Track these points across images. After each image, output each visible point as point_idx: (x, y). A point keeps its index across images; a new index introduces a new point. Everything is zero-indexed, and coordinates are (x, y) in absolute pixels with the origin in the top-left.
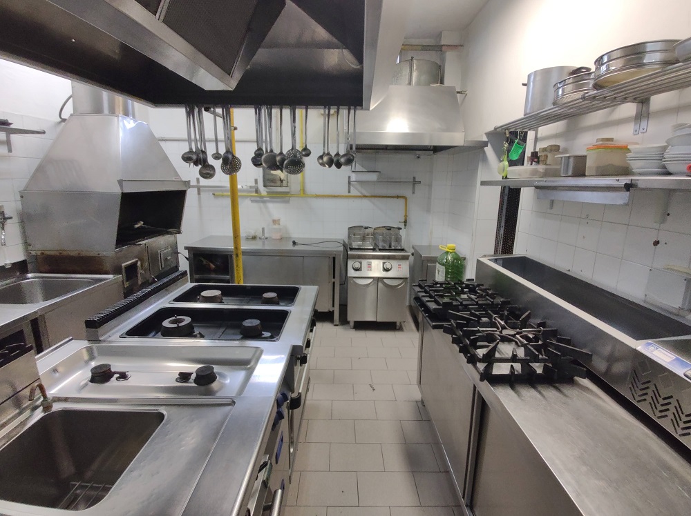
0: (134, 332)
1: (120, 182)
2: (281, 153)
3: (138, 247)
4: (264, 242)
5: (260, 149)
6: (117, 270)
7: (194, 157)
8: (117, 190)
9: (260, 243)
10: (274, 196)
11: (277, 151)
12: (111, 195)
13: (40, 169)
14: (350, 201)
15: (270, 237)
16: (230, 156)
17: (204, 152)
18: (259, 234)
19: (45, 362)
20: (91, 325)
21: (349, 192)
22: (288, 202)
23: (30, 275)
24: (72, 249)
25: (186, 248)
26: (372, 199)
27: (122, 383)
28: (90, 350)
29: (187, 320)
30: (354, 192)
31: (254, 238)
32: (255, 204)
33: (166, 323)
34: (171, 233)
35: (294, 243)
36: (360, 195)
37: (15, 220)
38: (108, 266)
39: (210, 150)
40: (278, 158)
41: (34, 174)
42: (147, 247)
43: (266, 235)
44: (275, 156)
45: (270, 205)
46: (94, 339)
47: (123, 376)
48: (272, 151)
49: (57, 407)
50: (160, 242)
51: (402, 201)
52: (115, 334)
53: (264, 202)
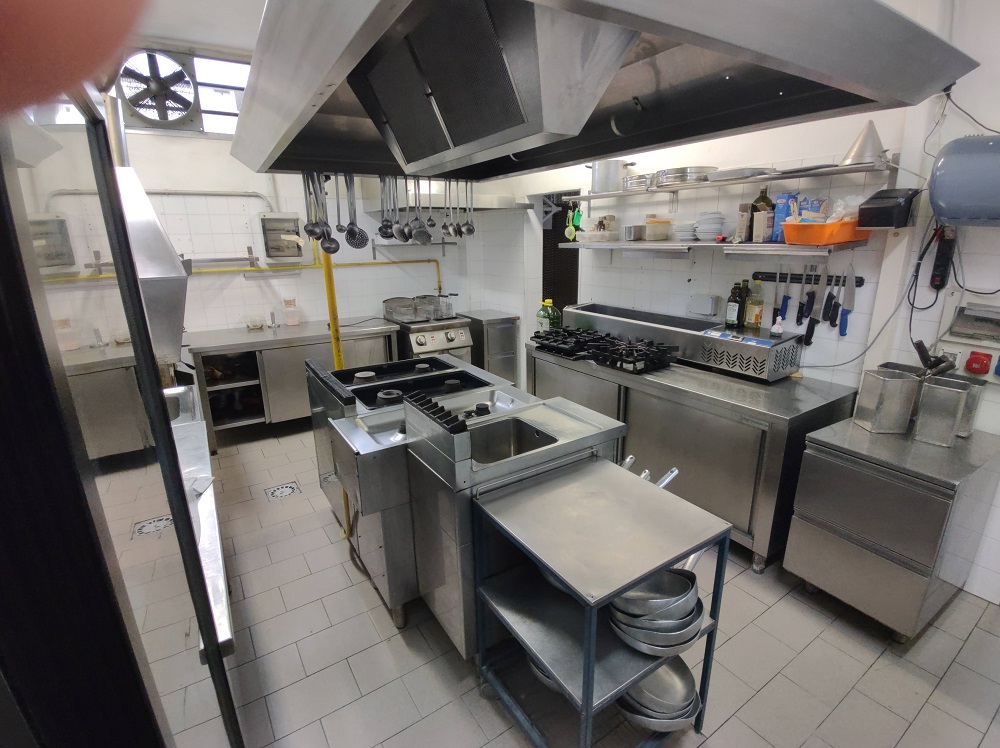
4: (276, 331)
9: (270, 332)
10: (277, 270)
14: (377, 269)
15: (286, 324)
17: (326, 224)
18: (267, 322)
21: (375, 258)
22: (299, 276)
26: (401, 265)
30: (380, 258)
31: (260, 328)
32: (252, 282)
36: (387, 261)
43: (279, 322)
51: (433, 264)
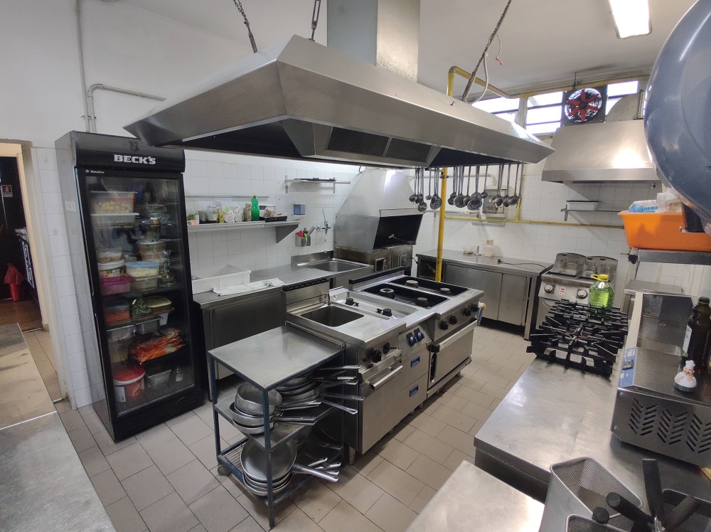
0: (366, 290)
1: (380, 211)
2: (468, 196)
3: (386, 251)
4: (477, 258)
5: (454, 193)
6: (372, 263)
7: (416, 198)
8: (378, 216)
9: (474, 258)
10: (492, 221)
11: (465, 194)
12: (375, 218)
13: (346, 202)
14: (567, 228)
15: (484, 255)
16: (436, 198)
17: (422, 195)
18: (475, 251)
19: (332, 293)
20: (351, 282)
21: (566, 220)
22: (503, 226)
23: (334, 259)
24: (354, 247)
25: (417, 255)
26: (592, 228)
27: (356, 307)
28: (348, 293)
29: (392, 291)
30: (571, 220)
31: (470, 254)
32: (475, 226)
33: (382, 290)
34: (409, 244)
35: (499, 261)
36: (577, 223)
37: (332, 229)
38: (369, 259)
39: (426, 194)
40: (465, 199)
41: (343, 205)
42: (392, 251)
43: (480, 253)
44: (463, 197)
45: (488, 228)
46: (351, 289)
47: (357, 305)
48: (461, 194)
49: (332, 305)
50: (401, 249)
52: (359, 289)
53: (483, 225)
